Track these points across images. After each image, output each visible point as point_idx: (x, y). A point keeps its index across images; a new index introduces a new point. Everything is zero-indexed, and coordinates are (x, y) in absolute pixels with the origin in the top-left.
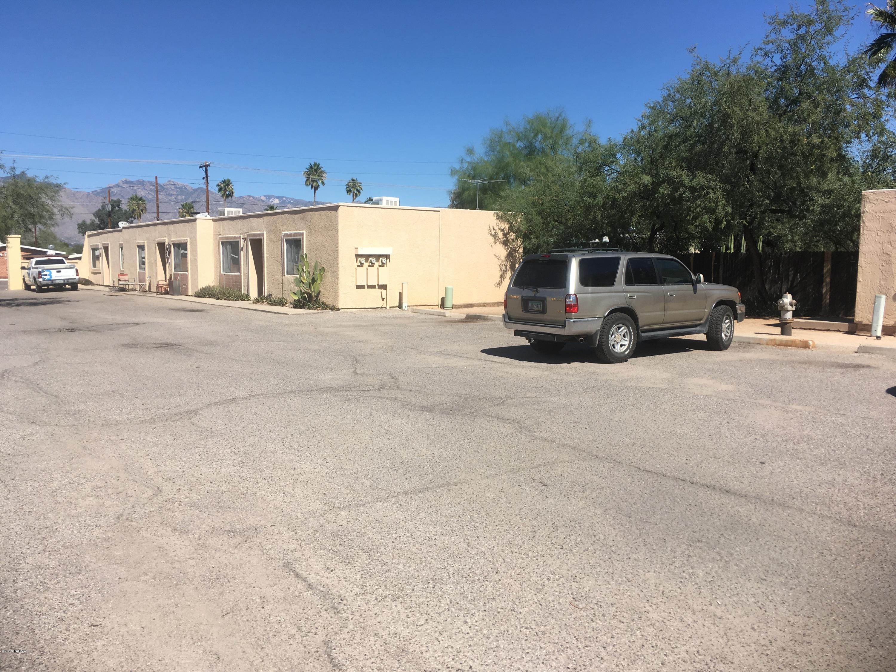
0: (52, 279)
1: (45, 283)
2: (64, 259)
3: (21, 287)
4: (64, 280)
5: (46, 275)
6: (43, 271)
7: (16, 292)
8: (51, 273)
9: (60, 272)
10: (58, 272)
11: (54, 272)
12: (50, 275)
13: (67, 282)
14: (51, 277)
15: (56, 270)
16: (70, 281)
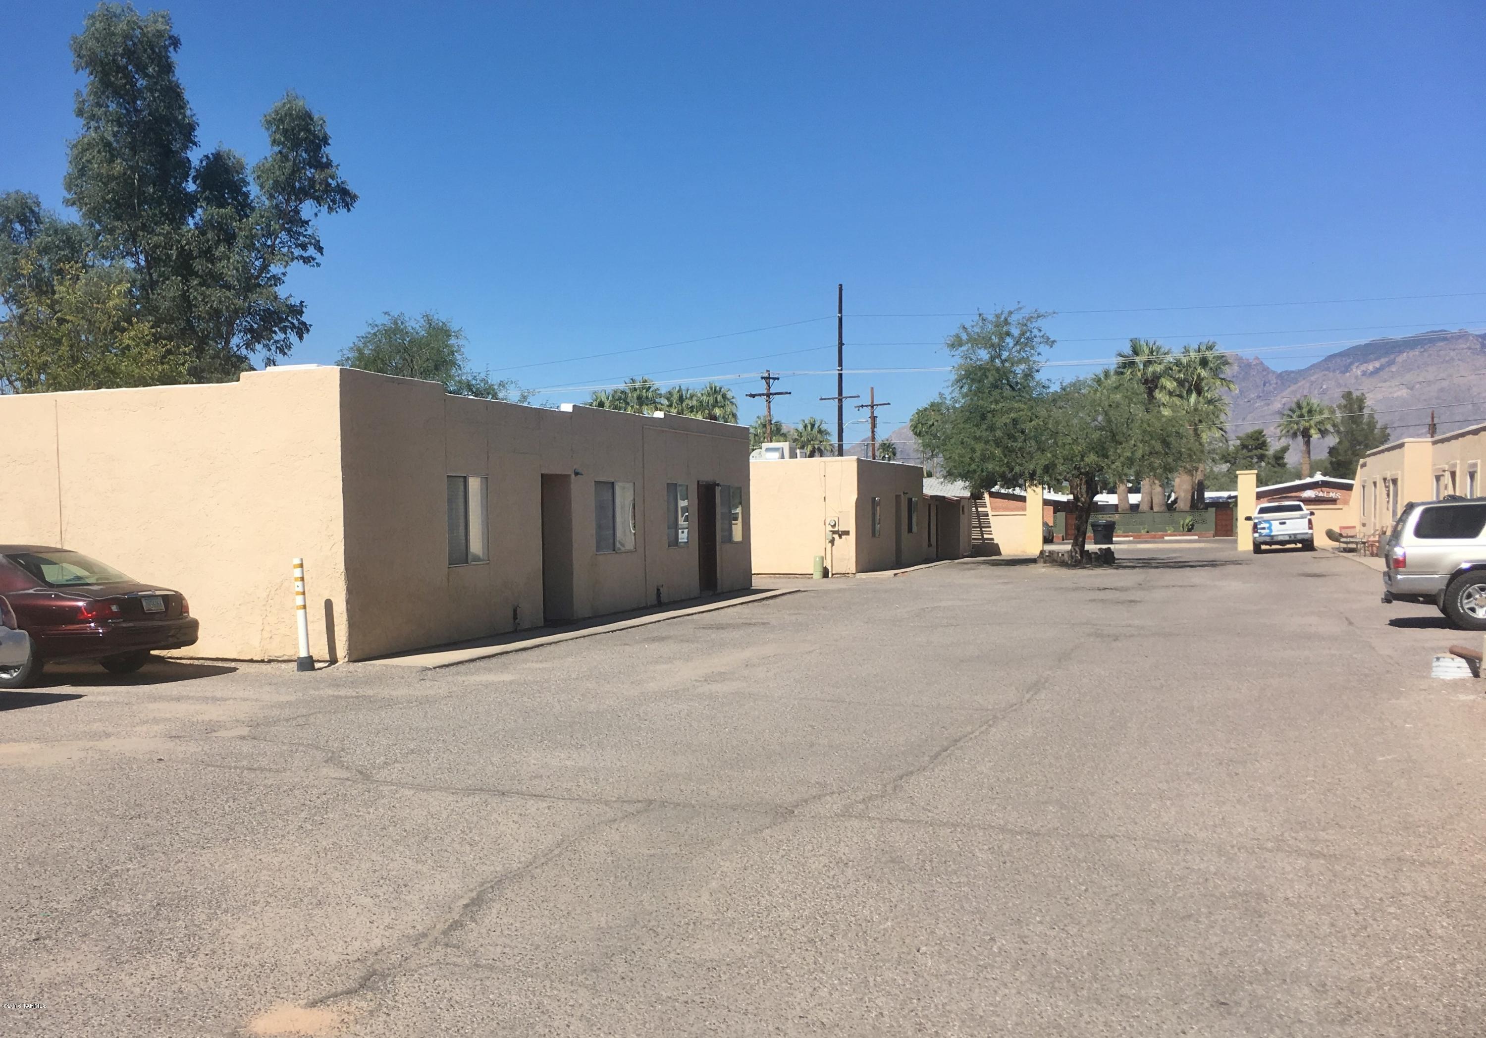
0: (1273, 534)
1: (1262, 539)
2: (1301, 504)
3: (1251, 547)
4: (1290, 535)
5: (1264, 528)
6: (1260, 523)
7: (1245, 552)
8: (1271, 525)
9: (1284, 523)
10: (1281, 523)
11: (1275, 525)
12: (1270, 528)
13: (1293, 539)
14: (1271, 531)
15: (1278, 522)
16: (1299, 537)
